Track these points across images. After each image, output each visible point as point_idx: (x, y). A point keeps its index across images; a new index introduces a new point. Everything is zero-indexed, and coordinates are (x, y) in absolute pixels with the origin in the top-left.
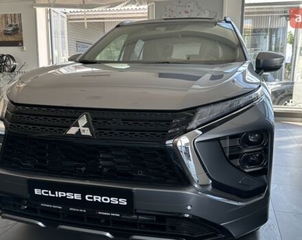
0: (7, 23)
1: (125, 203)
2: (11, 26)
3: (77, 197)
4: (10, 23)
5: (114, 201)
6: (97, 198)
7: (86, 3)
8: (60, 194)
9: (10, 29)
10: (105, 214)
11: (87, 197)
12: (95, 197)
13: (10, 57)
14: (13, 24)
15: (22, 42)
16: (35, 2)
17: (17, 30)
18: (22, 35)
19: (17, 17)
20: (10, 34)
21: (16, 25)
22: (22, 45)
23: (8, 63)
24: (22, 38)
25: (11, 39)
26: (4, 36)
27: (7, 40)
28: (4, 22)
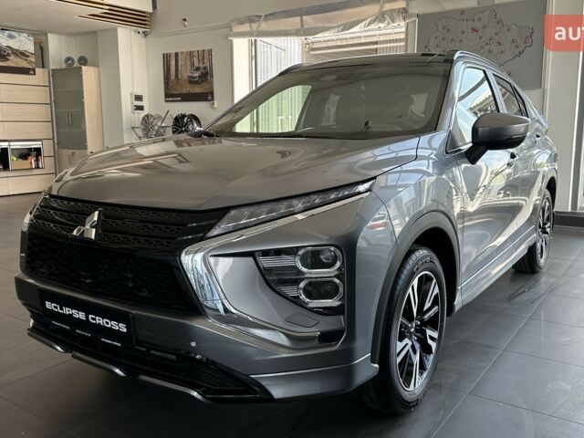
0: (193, 64)
1: (125, 330)
2: (198, 69)
3: (81, 316)
4: (196, 64)
5: (114, 325)
6: (99, 321)
7: (305, 27)
8: (67, 311)
9: (197, 74)
10: (107, 341)
11: (90, 316)
12: (97, 318)
13: (194, 118)
14: (202, 66)
15: (212, 94)
16: (231, 30)
17: (206, 76)
18: (212, 83)
19: (206, 56)
20: (196, 83)
21: (205, 68)
22: (213, 99)
23: (190, 127)
24: (212, 87)
25: (197, 89)
26: (188, 85)
27: (192, 91)
28: (188, 63)
